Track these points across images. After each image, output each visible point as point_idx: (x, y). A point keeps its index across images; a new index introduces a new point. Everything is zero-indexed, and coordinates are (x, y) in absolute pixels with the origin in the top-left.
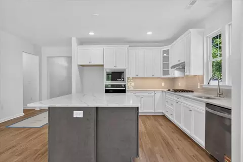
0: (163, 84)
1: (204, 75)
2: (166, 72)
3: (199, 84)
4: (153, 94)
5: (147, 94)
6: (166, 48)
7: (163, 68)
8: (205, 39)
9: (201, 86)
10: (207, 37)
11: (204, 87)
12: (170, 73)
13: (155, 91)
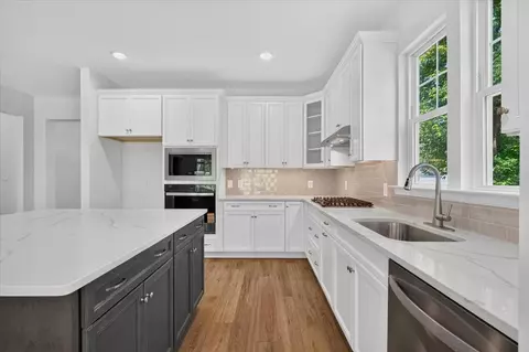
0: (310, 184)
1: (397, 160)
2: (313, 156)
3: (385, 185)
4: (281, 207)
5: (268, 208)
6: (312, 98)
7: (308, 146)
8: (401, 59)
9: (391, 191)
10: (406, 55)
11: (398, 193)
12: (322, 159)
13: (285, 201)
